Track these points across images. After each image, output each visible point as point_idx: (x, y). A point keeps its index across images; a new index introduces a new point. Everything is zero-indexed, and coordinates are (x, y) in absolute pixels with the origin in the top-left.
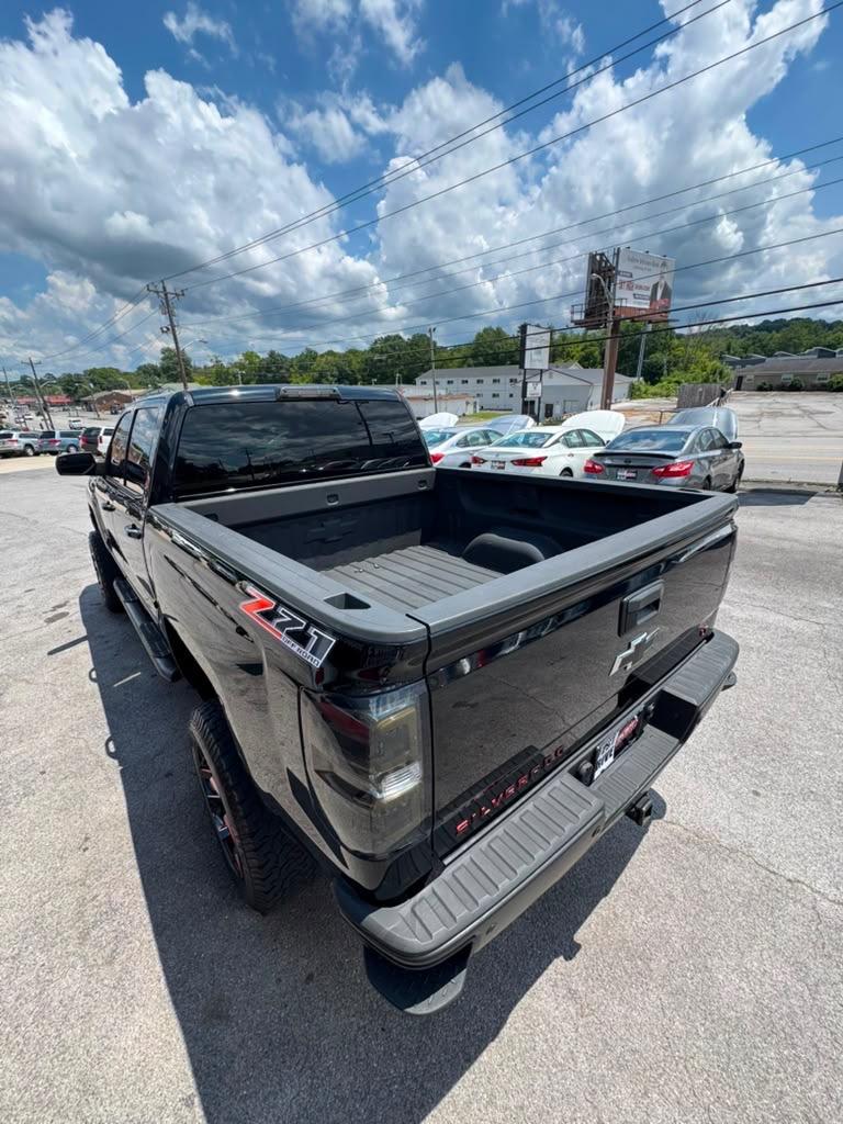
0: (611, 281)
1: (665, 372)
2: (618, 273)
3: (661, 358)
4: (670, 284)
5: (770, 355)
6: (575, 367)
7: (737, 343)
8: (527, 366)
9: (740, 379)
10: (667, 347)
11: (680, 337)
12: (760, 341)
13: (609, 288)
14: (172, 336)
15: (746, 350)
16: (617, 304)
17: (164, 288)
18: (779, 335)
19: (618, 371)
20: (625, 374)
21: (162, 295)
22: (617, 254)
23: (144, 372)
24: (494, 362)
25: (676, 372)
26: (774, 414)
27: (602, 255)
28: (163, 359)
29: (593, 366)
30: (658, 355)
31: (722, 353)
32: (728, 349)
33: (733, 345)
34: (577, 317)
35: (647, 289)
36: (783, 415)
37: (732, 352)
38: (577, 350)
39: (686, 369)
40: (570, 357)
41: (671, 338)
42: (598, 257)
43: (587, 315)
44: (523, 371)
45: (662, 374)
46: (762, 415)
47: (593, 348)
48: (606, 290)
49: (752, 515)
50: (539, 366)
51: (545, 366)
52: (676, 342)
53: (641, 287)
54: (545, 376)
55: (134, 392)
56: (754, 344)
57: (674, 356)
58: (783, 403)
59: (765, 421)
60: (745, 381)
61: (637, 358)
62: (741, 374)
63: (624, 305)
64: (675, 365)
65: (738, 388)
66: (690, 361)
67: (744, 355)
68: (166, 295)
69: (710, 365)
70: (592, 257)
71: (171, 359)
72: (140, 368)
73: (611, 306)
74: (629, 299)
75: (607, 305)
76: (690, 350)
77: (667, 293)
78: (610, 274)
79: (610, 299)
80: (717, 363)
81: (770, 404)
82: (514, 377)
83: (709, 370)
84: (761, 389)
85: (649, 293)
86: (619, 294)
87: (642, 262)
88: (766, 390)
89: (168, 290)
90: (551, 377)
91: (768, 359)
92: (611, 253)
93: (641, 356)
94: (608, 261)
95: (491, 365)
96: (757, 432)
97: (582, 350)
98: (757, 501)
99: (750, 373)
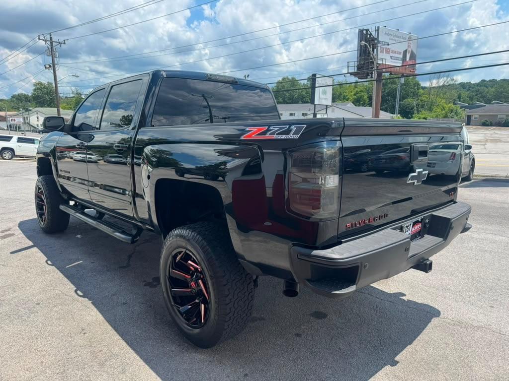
0: (374, 47)
1: (416, 112)
2: (379, 42)
3: (411, 101)
4: (415, 51)
5: (489, 102)
6: (350, 105)
7: (465, 94)
8: (316, 102)
9: (469, 117)
10: (415, 95)
11: (424, 88)
12: (481, 93)
13: (373, 51)
14: (52, 71)
15: (471, 99)
16: (380, 62)
17: (51, 38)
18: (493, 90)
19: (381, 110)
20: (386, 111)
21: (49, 43)
22: (378, 30)
23: (17, 99)
24: (291, 101)
25: (423, 112)
26: (496, 141)
27: (367, 30)
28: (35, 90)
29: (364, 105)
30: (410, 100)
31: (455, 100)
32: (459, 98)
33: (463, 95)
34: (351, 71)
35: (400, 53)
36: (501, 141)
37: (462, 99)
38: (351, 95)
39: (430, 110)
40: (345, 99)
41: (418, 89)
42: (365, 32)
43: (358, 69)
44: (313, 105)
45: (413, 114)
46: (486, 141)
47: (362, 94)
48: (371, 52)
49: (483, 191)
50: (325, 103)
51: (329, 102)
52: (421, 91)
53: (395, 52)
54: (329, 110)
55: (9, 113)
56: (476, 95)
57: (421, 101)
58: (500, 134)
59: (489, 145)
60: (472, 118)
61: (395, 101)
62: (469, 114)
63: (384, 63)
64: (422, 107)
65: (468, 124)
66: (432, 104)
67: (471, 103)
68: (51, 43)
69: (447, 107)
70: (361, 31)
71: (41, 90)
72: (13, 97)
73: (375, 63)
74: (387, 58)
75: (373, 63)
76: (432, 97)
77: (413, 56)
78: (373, 43)
79: (374, 59)
80: (451, 105)
81: (491, 134)
82: (305, 112)
83: (447, 109)
84: (484, 124)
85: (401, 56)
86: (380, 56)
87: (395, 36)
88: (488, 125)
89: (53, 40)
90: (333, 111)
91: (487, 105)
92: (373, 29)
93: (398, 100)
94: (372, 34)
95: (287, 103)
96: (484, 151)
97: (355, 95)
98: (484, 185)
99: (476, 114)
